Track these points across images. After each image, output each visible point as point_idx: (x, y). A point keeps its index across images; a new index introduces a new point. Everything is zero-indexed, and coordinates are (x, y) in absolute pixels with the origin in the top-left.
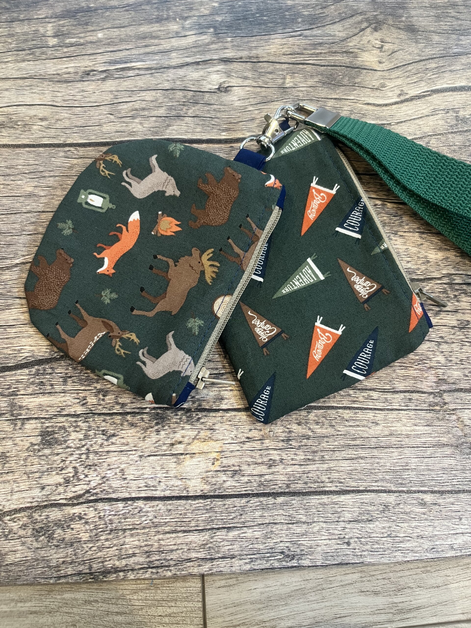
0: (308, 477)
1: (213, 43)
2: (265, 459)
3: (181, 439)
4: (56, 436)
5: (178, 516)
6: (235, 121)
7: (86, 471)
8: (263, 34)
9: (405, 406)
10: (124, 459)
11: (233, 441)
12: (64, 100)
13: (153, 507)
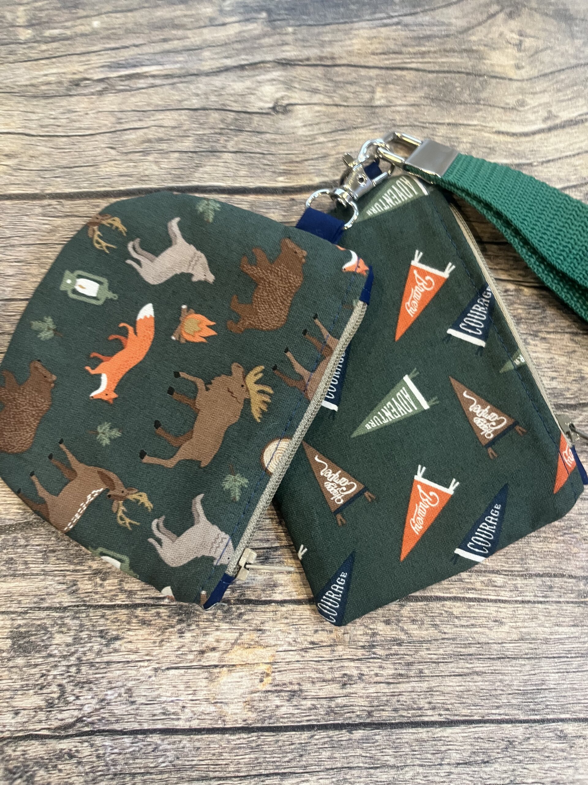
0: (398, 701)
1: (265, 35)
2: (337, 674)
3: (215, 644)
4: (33, 638)
5: (210, 757)
6: (298, 160)
7: (76, 691)
8: (342, 21)
9: (543, 597)
10: (132, 673)
11: (290, 648)
12: (42, 126)
13: (174, 743)
